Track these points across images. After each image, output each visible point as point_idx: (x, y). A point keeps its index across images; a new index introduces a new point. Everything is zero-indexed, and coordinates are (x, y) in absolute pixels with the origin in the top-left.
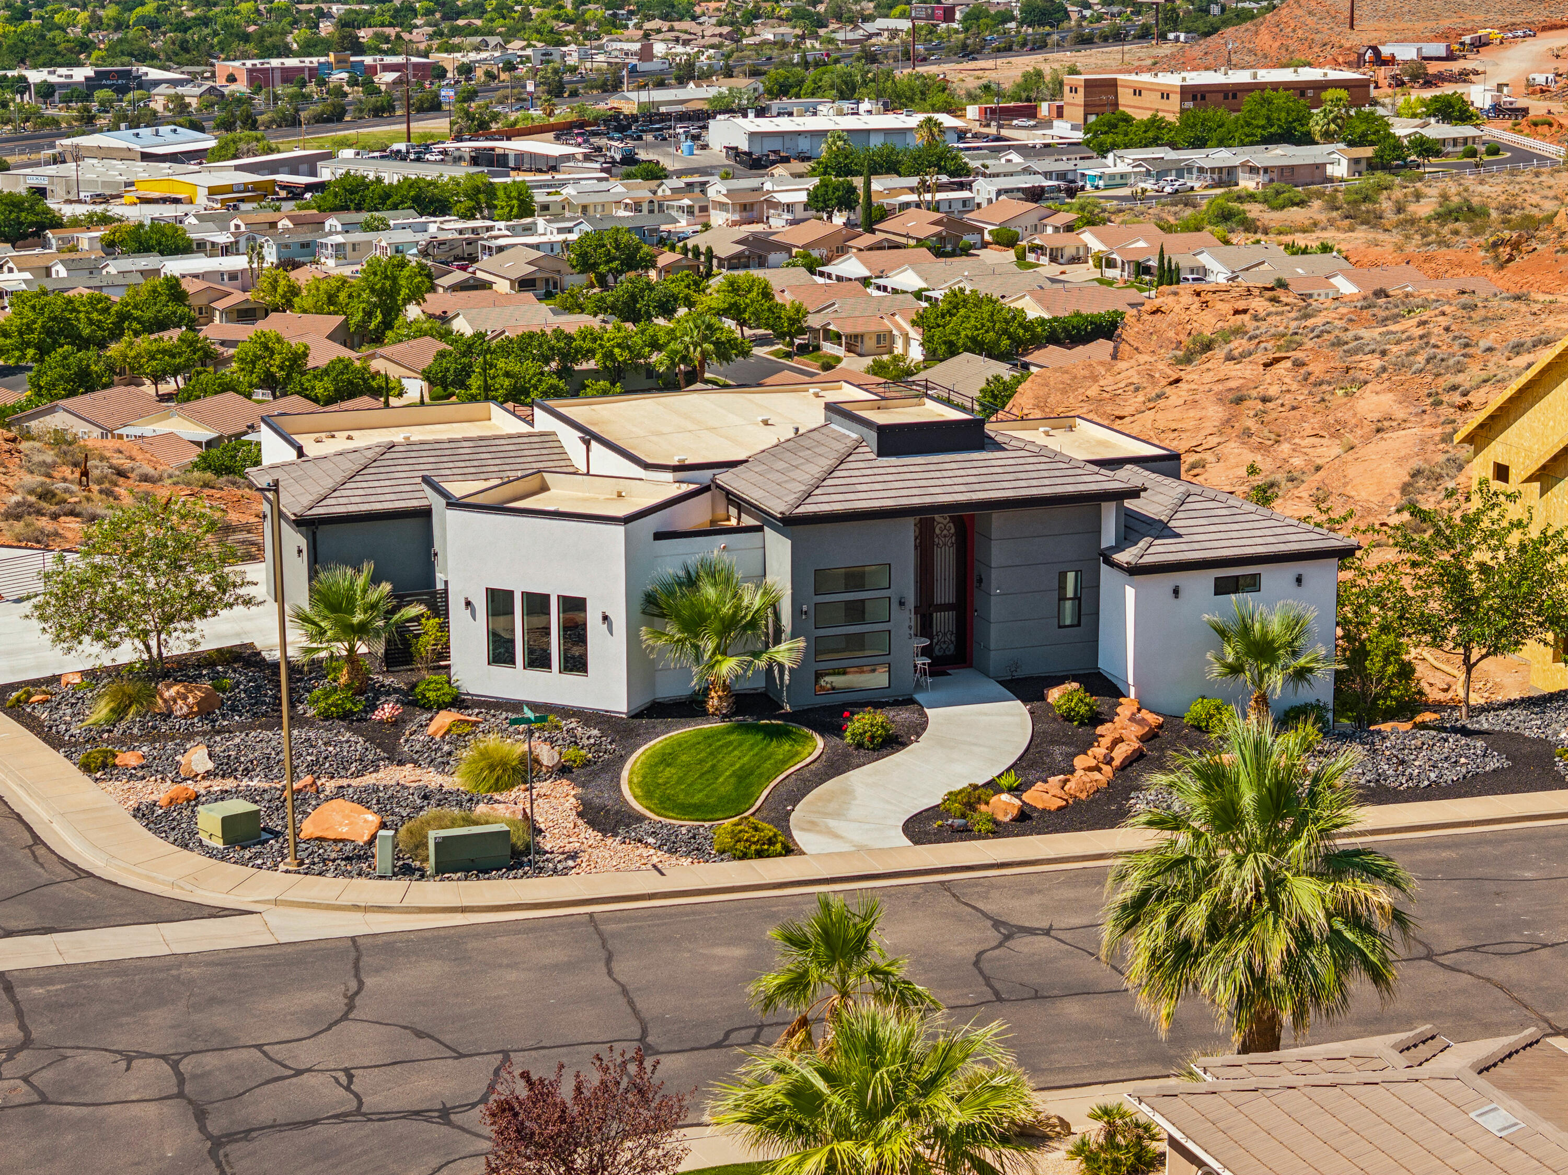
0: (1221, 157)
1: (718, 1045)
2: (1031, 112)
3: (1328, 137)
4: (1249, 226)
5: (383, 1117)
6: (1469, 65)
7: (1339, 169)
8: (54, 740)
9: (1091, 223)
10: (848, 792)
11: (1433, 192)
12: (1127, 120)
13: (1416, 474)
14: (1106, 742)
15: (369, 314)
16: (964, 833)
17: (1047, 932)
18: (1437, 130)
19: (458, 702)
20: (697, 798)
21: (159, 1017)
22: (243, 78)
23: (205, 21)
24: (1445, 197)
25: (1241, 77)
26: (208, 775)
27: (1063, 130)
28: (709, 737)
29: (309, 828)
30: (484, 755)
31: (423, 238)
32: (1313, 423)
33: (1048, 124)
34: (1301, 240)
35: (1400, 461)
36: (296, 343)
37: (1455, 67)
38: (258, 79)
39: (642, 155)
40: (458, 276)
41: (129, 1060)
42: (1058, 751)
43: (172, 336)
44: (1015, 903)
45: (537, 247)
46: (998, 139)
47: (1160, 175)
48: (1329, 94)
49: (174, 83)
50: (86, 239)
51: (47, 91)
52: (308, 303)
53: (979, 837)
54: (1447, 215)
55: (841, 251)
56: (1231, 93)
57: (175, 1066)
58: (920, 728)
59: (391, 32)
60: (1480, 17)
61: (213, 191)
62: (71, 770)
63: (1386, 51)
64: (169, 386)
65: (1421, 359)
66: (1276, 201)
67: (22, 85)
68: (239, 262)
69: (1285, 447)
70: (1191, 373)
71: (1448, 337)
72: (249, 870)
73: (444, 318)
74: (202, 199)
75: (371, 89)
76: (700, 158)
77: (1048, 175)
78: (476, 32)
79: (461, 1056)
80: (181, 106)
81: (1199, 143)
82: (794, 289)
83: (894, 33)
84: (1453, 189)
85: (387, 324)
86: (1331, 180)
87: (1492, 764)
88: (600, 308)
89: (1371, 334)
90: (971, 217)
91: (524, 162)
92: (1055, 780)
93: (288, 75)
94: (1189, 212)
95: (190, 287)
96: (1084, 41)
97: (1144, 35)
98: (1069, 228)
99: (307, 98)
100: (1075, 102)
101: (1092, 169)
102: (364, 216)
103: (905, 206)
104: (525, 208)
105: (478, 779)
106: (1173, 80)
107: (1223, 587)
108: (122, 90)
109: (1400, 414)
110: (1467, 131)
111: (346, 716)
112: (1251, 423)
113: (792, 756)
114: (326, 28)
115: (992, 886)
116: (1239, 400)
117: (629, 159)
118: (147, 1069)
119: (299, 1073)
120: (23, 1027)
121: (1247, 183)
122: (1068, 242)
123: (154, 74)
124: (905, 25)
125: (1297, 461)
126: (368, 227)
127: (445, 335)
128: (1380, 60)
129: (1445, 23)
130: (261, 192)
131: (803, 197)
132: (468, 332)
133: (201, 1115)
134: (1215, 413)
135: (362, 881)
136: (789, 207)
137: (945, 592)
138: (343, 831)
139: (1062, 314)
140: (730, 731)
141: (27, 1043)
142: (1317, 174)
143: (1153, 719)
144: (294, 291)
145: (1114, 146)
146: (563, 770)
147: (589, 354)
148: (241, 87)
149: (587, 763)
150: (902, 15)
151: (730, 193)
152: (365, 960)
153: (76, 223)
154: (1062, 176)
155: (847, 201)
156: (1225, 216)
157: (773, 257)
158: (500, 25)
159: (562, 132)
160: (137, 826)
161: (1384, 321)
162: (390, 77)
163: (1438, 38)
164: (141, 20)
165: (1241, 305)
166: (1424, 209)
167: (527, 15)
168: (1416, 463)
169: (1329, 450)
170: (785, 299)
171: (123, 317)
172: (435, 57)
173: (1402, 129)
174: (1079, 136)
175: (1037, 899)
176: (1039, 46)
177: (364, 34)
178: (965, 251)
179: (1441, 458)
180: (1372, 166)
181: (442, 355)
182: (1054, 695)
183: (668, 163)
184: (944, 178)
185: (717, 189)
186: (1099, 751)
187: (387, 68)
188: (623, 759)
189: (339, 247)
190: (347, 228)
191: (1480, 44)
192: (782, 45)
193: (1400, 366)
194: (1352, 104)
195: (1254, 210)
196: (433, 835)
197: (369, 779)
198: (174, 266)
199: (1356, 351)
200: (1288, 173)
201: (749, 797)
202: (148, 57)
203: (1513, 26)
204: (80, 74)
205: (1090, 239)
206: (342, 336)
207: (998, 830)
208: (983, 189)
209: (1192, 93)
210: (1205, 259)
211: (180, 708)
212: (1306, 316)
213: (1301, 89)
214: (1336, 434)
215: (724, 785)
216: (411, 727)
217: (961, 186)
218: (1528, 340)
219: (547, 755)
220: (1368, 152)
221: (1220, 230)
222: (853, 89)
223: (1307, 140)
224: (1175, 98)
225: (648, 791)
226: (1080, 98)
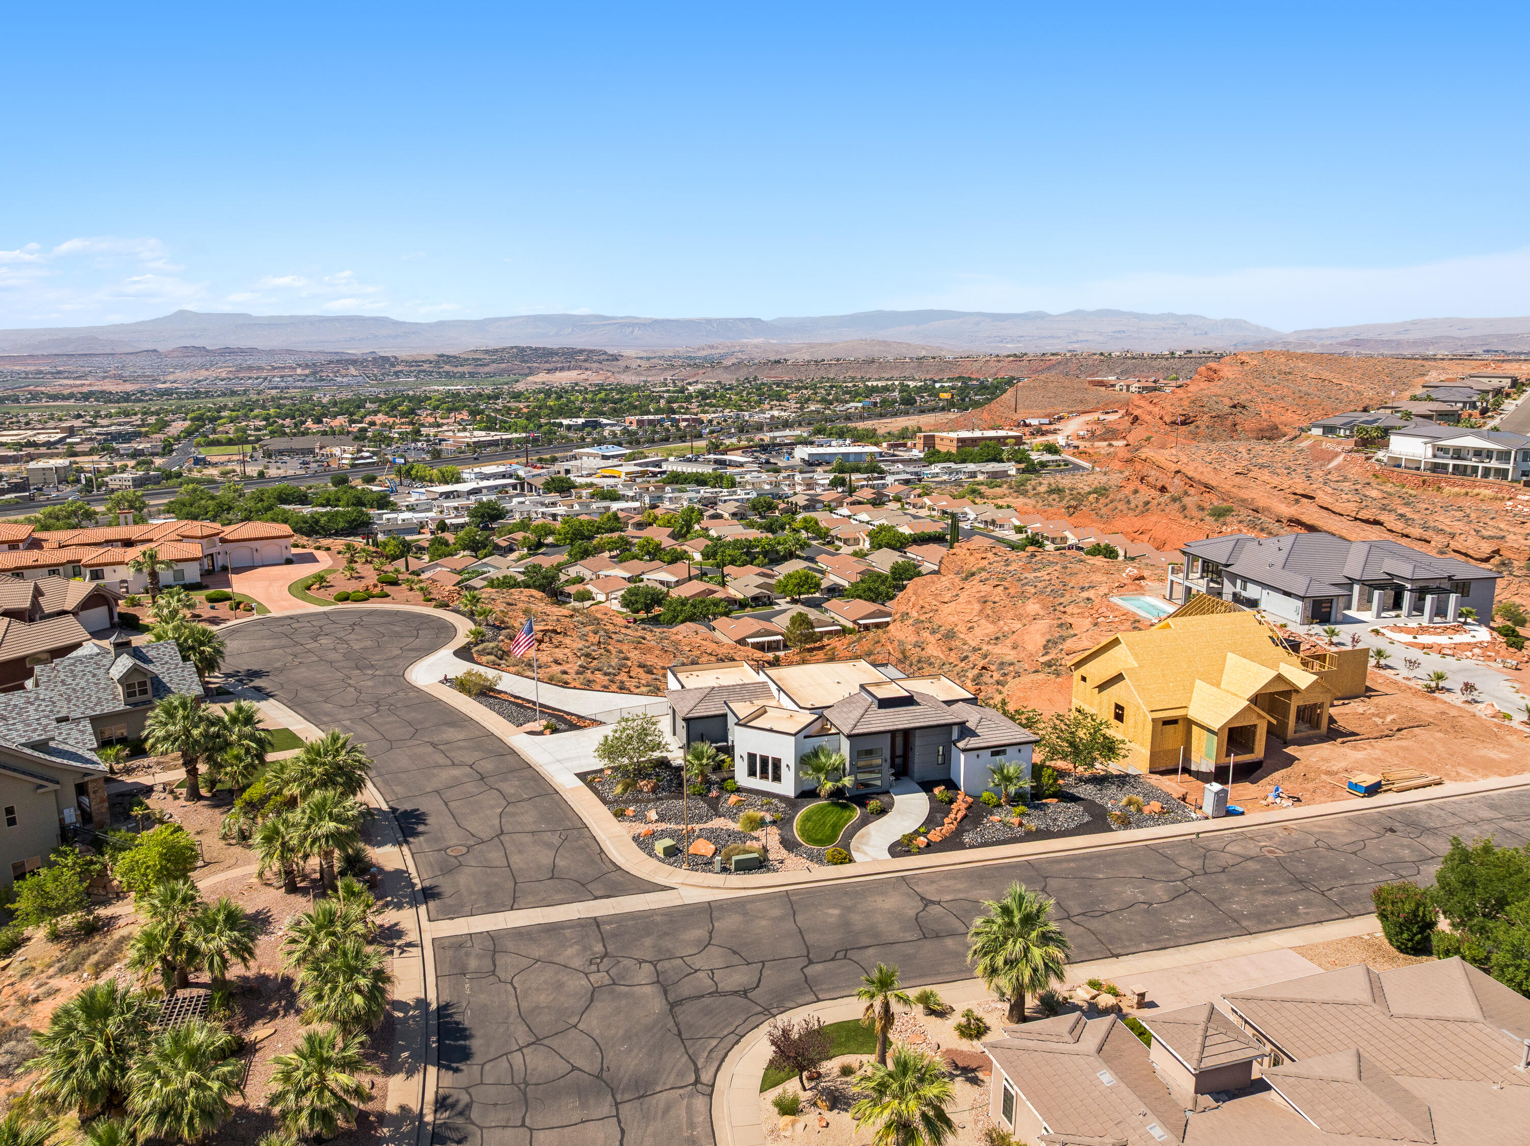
0: (971, 467)
1: (833, 959)
2: (905, 445)
3: (1009, 460)
4: (982, 495)
5: (725, 994)
6: (1057, 427)
7: (1013, 472)
8: (604, 801)
9: (927, 494)
10: (869, 833)
11: (1046, 482)
12: (939, 452)
13: (1048, 641)
14: (954, 811)
15: (682, 528)
16: (908, 853)
17: (939, 903)
18: (1047, 457)
19: (739, 790)
20: (819, 836)
21: (648, 942)
22: (635, 423)
23: (622, 400)
24: (1050, 484)
25: (977, 434)
26: (657, 821)
27: (917, 453)
28: (822, 808)
29: (691, 851)
30: (749, 818)
31: (699, 496)
32: (1011, 614)
33: (910, 450)
34: (1000, 502)
35: (1043, 634)
36: (657, 540)
37: (1052, 427)
38: (640, 423)
39: (772, 460)
40: (712, 512)
41: (640, 963)
42: (938, 815)
43: (616, 535)
44: (927, 888)
45: (737, 500)
46: (894, 455)
47: (950, 474)
48: (1008, 441)
49: (612, 425)
50: (585, 493)
51: (569, 428)
52: (661, 523)
53: (915, 854)
54: (1051, 492)
55: (841, 505)
56: (974, 441)
57: (655, 967)
58: (891, 805)
59: (684, 405)
60: (1060, 409)
61: (627, 474)
62: (609, 815)
63: (1028, 421)
64: (614, 553)
65: (1049, 590)
66: (991, 485)
67: (561, 425)
68: (637, 504)
69: (1002, 623)
70: (967, 585)
71: (1058, 581)
72: (672, 868)
73: (707, 529)
74: (623, 476)
75: (679, 429)
76: (792, 462)
77: (911, 473)
78: (714, 406)
79: (748, 964)
80: (614, 435)
81: (964, 461)
82: (826, 520)
83: (856, 408)
84: (1053, 481)
85: (688, 532)
86: (1009, 476)
87: (1086, 820)
88: (760, 527)
89: (1030, 576)
90: (886, 492)
91: (732, 464)
92: (938, 829)
93: (650, 422)
94: (961, 489)
95: (621, 515)
96: (922, 412)
97: (943, 409)
98: (919, 496)
99: (657, 433)
100: (920, 442)
101: (926, 471)
102: (679, 486)
103: (862, 486)
104: (733, 484)
105: (745, 826)
106: (954, 435)
107: (994, 754)
108: (594, 428)
109: (1042, 613)
110: (1056, 457)
111: (700, 794)
112: (989, 612)
113: (850, 817)
114: (663, 403)
115: (919, 879)
116: (985, 602)
117: (768, 462)
118: (647, 967)
119: (696, 971)
120: (604, 946)
121: (980, 478)
122: (919, 501)
123: (605, 421)
124: (860, 405)
125: (1006, 629)
126: (681, 491)
127: (707, 537)
128: (1026, 425)
129: (1048, 411)
130: (643, 474)
131: (827, 481)
132: (715, 535)
133: (665, 992)
134: (977, 607)
135: (710, 874)
136: (823, 485)
137: (899, 751)
138: (703, 852)
139: (918, 532)
140: (829, 805)
141: (606, 955)
142: (1005, 474)
143: (970, 800)
144: (656, 518)
145: (934, 462)
146: (774, 822)
147: (757, 546)
148: (634, 427)
149: (782, 819)
150: (859, 401)
151: (803, 479)
152: (715, 914)
153: (582, 486)
154: (916, 474)
155: (842, 483)
156: (973, 491)
157: (818, 505)
158: (722, 403)
159: (745, 450)
160: (634, 845)
161: (1035, 570)
162: (685, 424)
163: (1046, 416)
164: (600, 399)
165: (984, 555)
166: (1043, 489)
167: (730, 399)
168: (1049, 637)
169: (1017, 625)
170: (823, 524)
171: (599, 528)
172: (700, 416)
173: (1035, 456)
174: (922, 455)
175: (935, 886)
176: (907, 413)
177: (675, 406)
178: (884, 503)
179: (1057, 635)
180: (1024, 471)
181: (707, 546)
182: (936, 791)
183: (780, 464)
184: (876, 475)
185: (798, 477)
186: (952, 816)
187: (685, 420)
188: (794, 817)
189: (670, 498)
190: (673, 491)
191: (1060, 418)
192: (818, 412)
193: (1042, 593)
194: (1016, 444)
195: (983, 489)
196: (734, 858)
197: (709, 825)
198: (615, 506)
199: (1026, 584)
200: (994, 475)
201: (837, 836)
202: (603, 414)
203: (1072, 412)
204: (580, 421)
205: (926, 500)
206: (673, 536)
207: (921, 851)
208: (889, 479)
209: (960, 440)
210: (967, 510)
211: (645, 789)
212: (1007, 565)
213: (998, 439)
214: (1019, 619)
215: (828, 830)
216: (722, 800)
217: (882, 478)
218: (1087, 585)
219: (768, 818)
220: (1023, 466)
221: (971, 497)
222: (843, 433)
223: (1001, 461)
224: (955, 442)
225: (803, 832)
226: (922, 441)
